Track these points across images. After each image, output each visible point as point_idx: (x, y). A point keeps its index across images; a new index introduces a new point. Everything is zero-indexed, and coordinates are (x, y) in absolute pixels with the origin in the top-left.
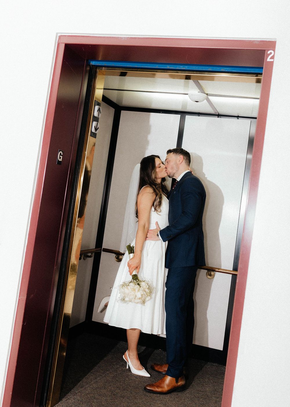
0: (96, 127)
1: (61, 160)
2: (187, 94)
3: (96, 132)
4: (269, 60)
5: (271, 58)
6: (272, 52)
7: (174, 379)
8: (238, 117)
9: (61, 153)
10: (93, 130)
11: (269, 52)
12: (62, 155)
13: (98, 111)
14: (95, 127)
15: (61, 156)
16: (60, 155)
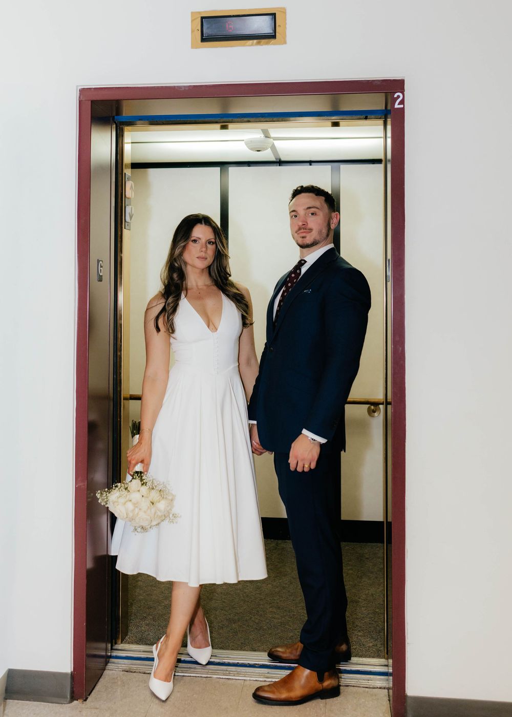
0: (130, 214)
1: (102, 274)
2: (243, 140)
3: (131, 222)
4: (397, 106)
5: (399, 104)
6: (401, 95)
7: (315, 674)
8: (310, 162)
9: (101, 264)
10: (128, 219)
11: (396, 96)
13: (130, 189)
15: (101, 268)
16: (101, 266)
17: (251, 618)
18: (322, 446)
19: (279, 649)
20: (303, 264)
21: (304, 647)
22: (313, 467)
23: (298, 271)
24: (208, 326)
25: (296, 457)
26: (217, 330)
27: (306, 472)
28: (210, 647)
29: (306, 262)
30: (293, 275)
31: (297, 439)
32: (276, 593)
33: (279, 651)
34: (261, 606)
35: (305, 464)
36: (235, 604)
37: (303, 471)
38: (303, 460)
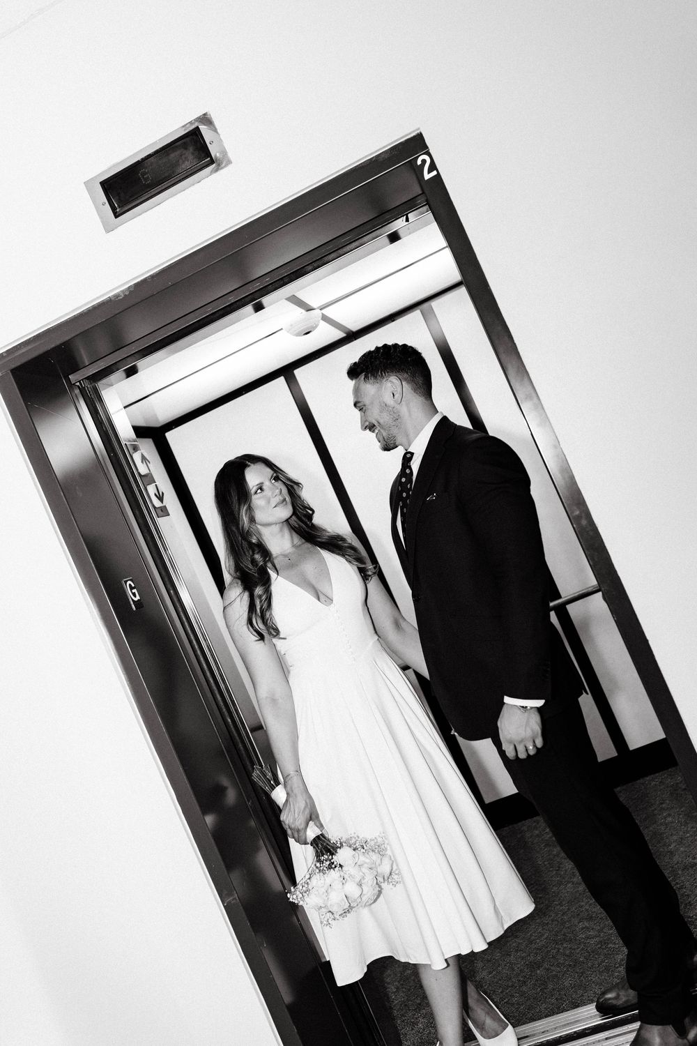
0: (157, 494)
1: (138, 598)
2: (281, 329)
3: (164, 504)
4: (427, 176)
5: (429, 172)
6: (426, 157)
7: (670, 1029)
9: (130, 585)
10: (157, 503)
11: (419, 162)
12: (134, 588)
13: (142, 462)
14: (155, 495)
15: (133, 591)
16: (131, 588)
17: (559, 949)
18: (540, 710)
19: (609, 996)
20: (411, 459)
21: (638, 994)
22: (539, 743)
23: (408, 471)
24: (319, 600)
25: (510, 742)
26: (332, 600)
27: (534, 755)
28: (510, 1027)
29: (412, 454)
30: (403, 480)
31: (502, 713)
32: (580, 894)
33: (610, 999)
34: (567, 925)
35: (527, 746)
36: (531, 935)
37: (529, 755)
38: (522, 741)
